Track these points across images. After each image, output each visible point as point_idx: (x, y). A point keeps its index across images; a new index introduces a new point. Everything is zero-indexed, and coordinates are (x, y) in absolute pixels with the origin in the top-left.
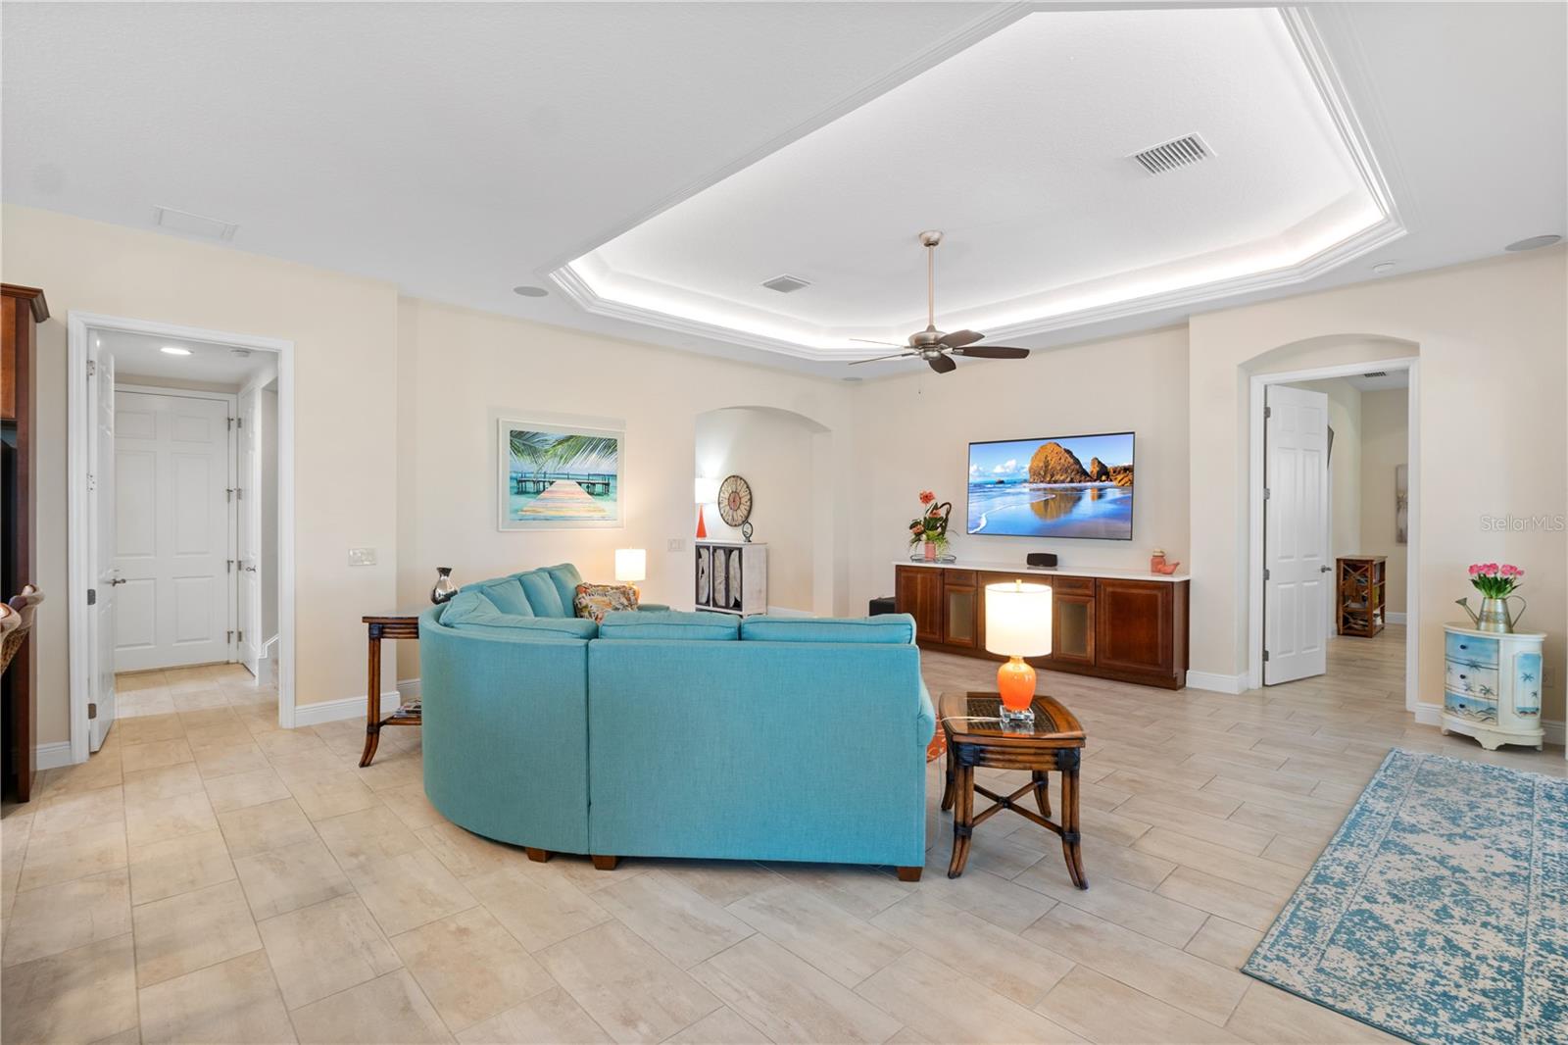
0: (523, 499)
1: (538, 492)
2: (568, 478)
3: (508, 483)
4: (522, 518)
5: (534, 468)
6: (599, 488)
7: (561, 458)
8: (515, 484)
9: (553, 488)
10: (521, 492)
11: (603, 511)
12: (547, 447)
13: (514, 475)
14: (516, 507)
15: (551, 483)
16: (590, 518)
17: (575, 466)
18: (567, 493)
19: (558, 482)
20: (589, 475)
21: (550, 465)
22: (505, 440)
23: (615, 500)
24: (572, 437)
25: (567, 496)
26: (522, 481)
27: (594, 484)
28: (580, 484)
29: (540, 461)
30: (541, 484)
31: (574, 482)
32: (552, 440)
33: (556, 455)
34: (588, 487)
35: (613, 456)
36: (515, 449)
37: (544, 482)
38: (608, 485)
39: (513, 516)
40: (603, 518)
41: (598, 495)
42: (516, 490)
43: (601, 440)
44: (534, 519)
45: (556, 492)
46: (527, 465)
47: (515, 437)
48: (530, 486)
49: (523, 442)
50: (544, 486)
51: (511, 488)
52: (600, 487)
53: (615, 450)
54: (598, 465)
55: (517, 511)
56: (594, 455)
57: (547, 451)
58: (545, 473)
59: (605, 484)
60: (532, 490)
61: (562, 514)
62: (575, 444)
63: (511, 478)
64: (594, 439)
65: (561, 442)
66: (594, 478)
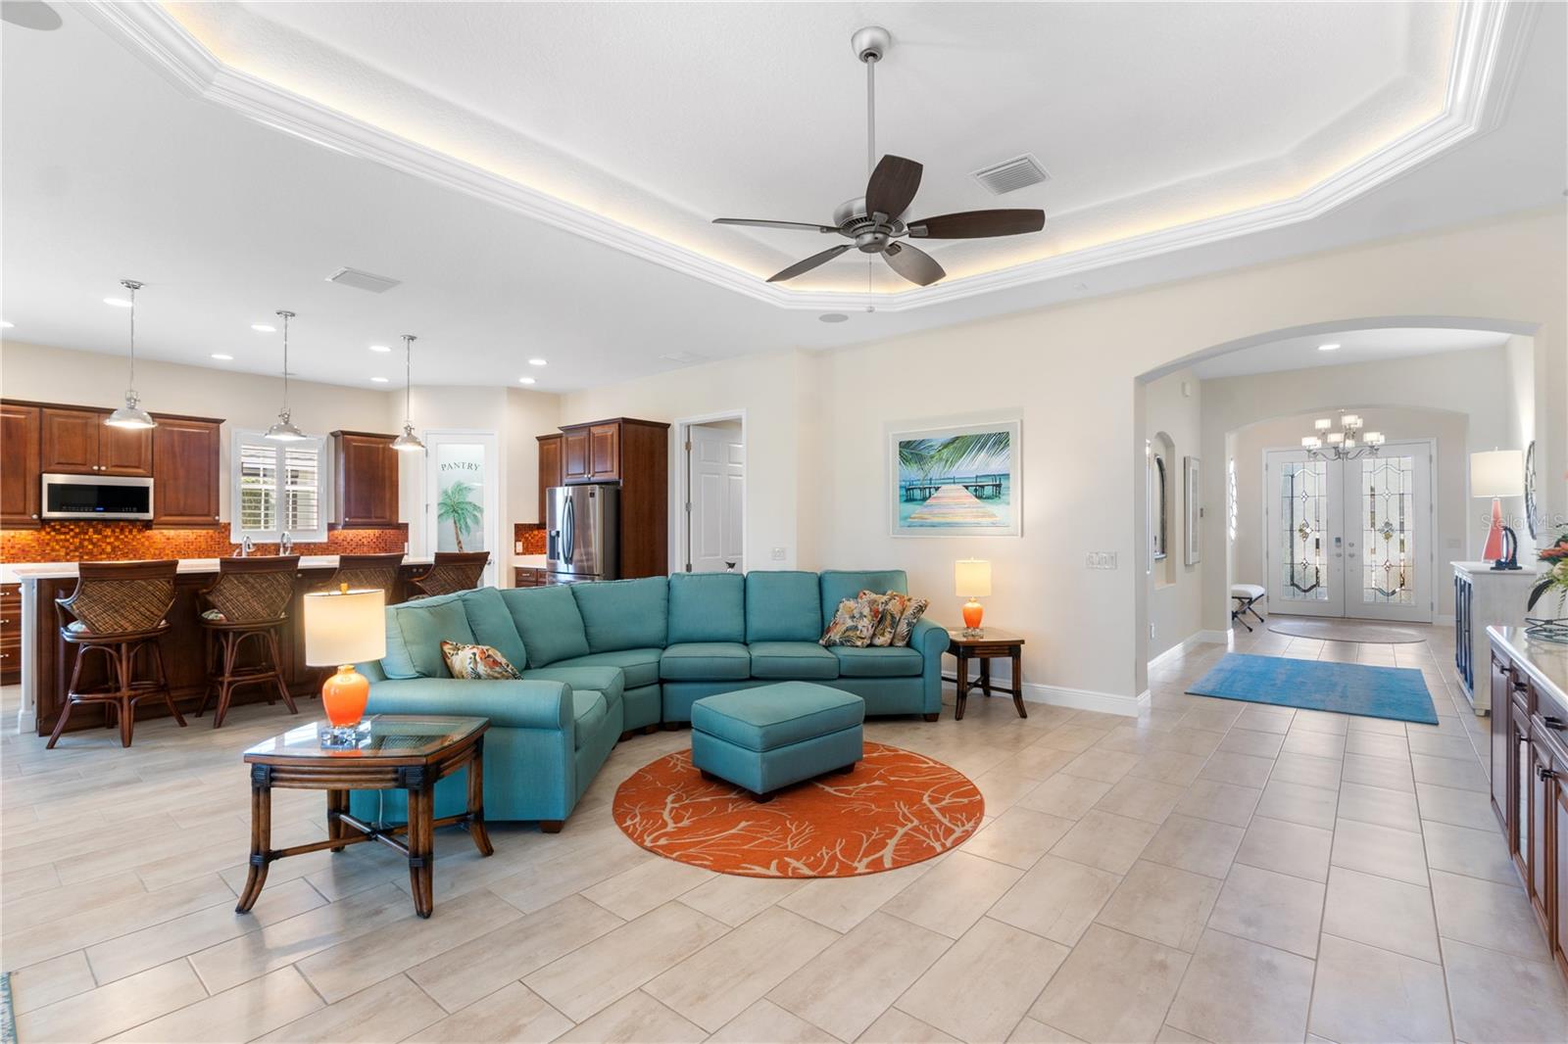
0: (910, 506)
1: (924, 499)
2: (954, 483)
3: (898, 492)
4: (908, 524)
5: (921, 475)
6: (988, 491)
7: (947, 461)
8: (904, 492)
9: (935, 494)
10: (910, 500)
11: (994, 516)
12: (932, 453)
13: (903, 483)
14: (905, 514)
15: (937, 489)
16: (978, 525)
17: (961, 469)
18: (954, 498)
19: (944, 487)
20: (977, 477)
21: (935, 470)
22: (894, 451)
23: (1008, 504)
24: (957, 438)
25: (955, 501)
26: (909, 489)
27: (983, 487)
28: (967, 487)
29: (926, 467)
30: (927, 490)
31: (960, 486)
32: (937, 444)
33: (941, 459)
34: (976, 490)
35: (1006, 452)
36: (904, 459)
37: (930, 488)
38: (999, 486)
39: (902, 523)
40: (994, 525)
41: (988, 498)
42: (904, 498)
43: (990, 436)
44: (921, 526)
45: (939, 497)
46: (914, 473)
47: (903, 447)
48: (917, 494)
49: (911, 451)
50: (930, 493)
51: (900, 496)
52: (990, 489)
53: (1007, 445)
54: (987, 465)
55: (906, 518)
56: (983, 454)
57: (932, 457)
58: (931, 479)
59: (996, 486)
60: (919, 497)
61: (948, 520)
62: (961, 445)
63: (901, 487)
64: (982, 436)
65: (946, 446)
66: (983, 480)
